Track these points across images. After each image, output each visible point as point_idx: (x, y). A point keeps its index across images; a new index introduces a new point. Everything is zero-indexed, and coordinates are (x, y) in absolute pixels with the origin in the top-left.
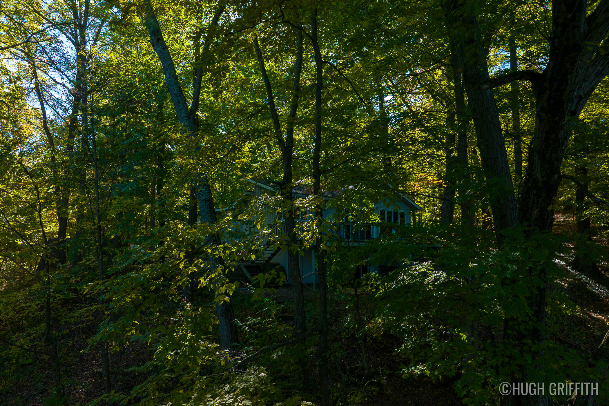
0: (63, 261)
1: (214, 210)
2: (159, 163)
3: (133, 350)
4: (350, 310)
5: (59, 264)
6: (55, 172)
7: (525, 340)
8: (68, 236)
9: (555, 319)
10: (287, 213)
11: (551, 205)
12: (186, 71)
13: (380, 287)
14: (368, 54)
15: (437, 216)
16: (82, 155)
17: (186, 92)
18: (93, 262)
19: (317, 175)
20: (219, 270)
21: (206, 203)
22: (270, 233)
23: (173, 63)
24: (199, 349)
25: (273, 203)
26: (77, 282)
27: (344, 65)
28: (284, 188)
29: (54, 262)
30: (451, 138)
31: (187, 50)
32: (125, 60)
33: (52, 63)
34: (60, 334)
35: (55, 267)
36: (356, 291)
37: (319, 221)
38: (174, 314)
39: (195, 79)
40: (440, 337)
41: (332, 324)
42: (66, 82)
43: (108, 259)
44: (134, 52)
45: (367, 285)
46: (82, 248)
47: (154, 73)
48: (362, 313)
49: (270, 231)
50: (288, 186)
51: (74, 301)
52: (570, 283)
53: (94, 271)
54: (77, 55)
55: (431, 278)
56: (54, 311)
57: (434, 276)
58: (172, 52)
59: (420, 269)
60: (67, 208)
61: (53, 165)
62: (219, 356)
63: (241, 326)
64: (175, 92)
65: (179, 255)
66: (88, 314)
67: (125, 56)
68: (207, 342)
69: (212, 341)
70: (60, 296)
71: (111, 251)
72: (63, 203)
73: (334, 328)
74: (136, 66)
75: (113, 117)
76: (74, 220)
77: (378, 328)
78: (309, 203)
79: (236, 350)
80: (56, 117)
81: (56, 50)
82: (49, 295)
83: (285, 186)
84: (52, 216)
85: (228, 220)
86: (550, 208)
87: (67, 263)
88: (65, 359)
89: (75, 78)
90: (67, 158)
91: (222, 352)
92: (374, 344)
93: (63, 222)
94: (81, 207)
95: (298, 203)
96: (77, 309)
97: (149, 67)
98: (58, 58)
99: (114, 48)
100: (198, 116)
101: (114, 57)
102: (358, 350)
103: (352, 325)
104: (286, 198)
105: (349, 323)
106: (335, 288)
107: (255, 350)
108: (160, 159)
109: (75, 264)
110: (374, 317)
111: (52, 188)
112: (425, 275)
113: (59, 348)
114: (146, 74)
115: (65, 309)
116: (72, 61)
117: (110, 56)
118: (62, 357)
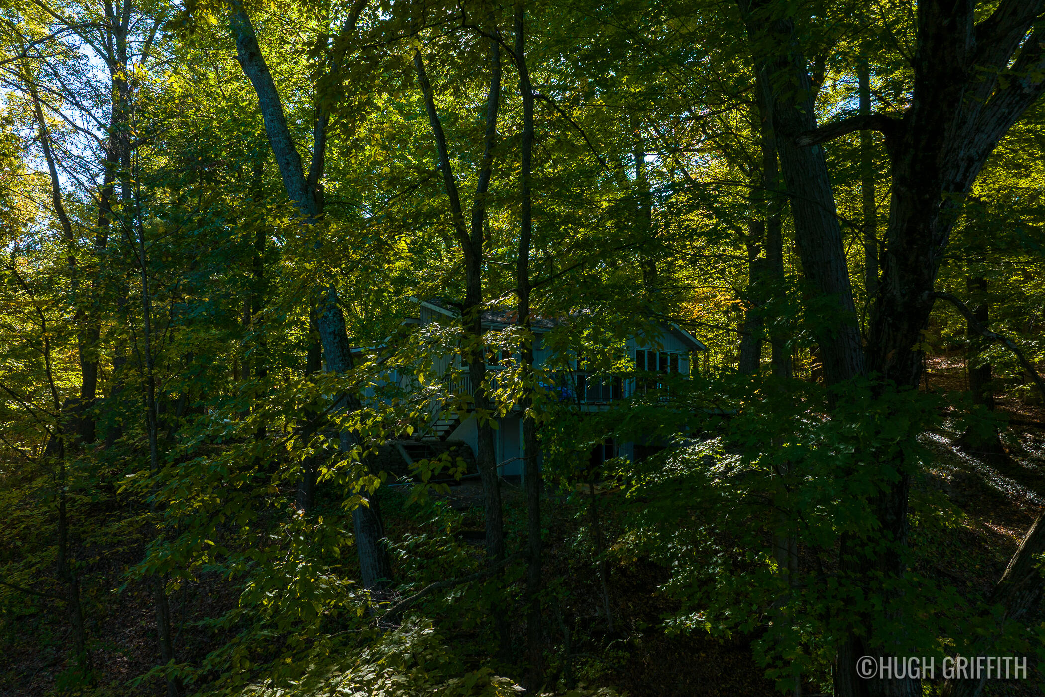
0: (90, 439)
1: (349, 351)
2: (255, 268)
3: (211, 591)
4: (583, 521)
5: (83, 443)
6: (75, 284)
7: (873, 571)
8: (99, 394)
9: (929, 536)
10: (470, 356)
11: (917, 344)
12: (302, 110)
13: (634, 482)
14: (613, 81)
15: (734, 360)
16: (121, 255)
17: (302, 145)
18: (141, 439)
19: (523, 291)
20: (355, 452)
21: (335, 338)
22: (440, 391)
23: (277, 95)
24: (318, 588)
25: (446, 338)
26: (114, 474)
27: (575, 101)
28: (467, 313)
29: (73, 440)
30: (757, 228)
31: (303, 73)
32: (195, 90)
33: (67, 94)
34: (84, 563)
35: (75, 448)
36: (592, 488)
37: (524, 369)
38: (274, 529)
39: (316, 124)
40: (734, 566)
41: (552, 545)
42: (92, 127)
43: (168, 435)
44: (212, 76)
45: (610, 477)
46: (121, 414)
47: (245, 113)
48: (602, 526)
49: (440, 386)
50: (474, 309)
51: (110, 506)
52: (955, 475)
53: (144, 454)
54: (113, 80)
55: (719, 467)
56: (74, 525)
57: (725, 462)
58: (276, 78)
59: (700, 451)
60: (97, 346)
61: (72, 272)
62: (353, 600)
63: (394, 549)
64: (281, 146)
65: (285, 427)
66: (131, 529)
67: (195, 83)
68: (333, 576)
69: (341, 574)
70: (83, 497)
71: (173, 420)
72: (90, 338)
73: (556, 552)
74: (216, 99)
75: (175, 188)
76: (111, 368)
77: (629, 550)
78: (505, 339)
79: (383, 589)
80: (76, 188)
81: (75, 72)
82: (63, 498)
83: (468, 309)
84: (72, 359)
85: (370, 369)
86: (915, 348)
87: (97, 442)
88: (94, 606)
89: (109, 121)
90: (95, 260)
91: (360, 593)
92: (623, 579)
93: (90, 370)
94: (122, 344)
95: (488, 337)
96: (114, 521)
97: (237, 102)
98: (79, 85)
99: (176, 69)
100: (322, 187)
101: (177, 85)
102: (595, 589)
103: (585, 545)
104: (470, 329)
105: (580, 543)
106: (556, 483)
107: (416, 589)
108: (258, 262)
109: (110, 443)
110: (623, 532)
111: (69, 313)
112: (709, 461)
113: (83, 588)
114: (232, 115)
115: (92, 520)
116: (103, 91)
117: (169, 82)
118: (87, 603)
